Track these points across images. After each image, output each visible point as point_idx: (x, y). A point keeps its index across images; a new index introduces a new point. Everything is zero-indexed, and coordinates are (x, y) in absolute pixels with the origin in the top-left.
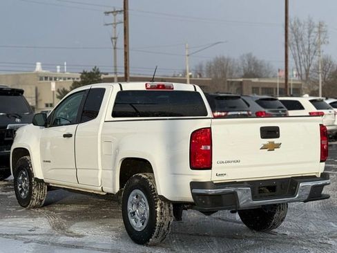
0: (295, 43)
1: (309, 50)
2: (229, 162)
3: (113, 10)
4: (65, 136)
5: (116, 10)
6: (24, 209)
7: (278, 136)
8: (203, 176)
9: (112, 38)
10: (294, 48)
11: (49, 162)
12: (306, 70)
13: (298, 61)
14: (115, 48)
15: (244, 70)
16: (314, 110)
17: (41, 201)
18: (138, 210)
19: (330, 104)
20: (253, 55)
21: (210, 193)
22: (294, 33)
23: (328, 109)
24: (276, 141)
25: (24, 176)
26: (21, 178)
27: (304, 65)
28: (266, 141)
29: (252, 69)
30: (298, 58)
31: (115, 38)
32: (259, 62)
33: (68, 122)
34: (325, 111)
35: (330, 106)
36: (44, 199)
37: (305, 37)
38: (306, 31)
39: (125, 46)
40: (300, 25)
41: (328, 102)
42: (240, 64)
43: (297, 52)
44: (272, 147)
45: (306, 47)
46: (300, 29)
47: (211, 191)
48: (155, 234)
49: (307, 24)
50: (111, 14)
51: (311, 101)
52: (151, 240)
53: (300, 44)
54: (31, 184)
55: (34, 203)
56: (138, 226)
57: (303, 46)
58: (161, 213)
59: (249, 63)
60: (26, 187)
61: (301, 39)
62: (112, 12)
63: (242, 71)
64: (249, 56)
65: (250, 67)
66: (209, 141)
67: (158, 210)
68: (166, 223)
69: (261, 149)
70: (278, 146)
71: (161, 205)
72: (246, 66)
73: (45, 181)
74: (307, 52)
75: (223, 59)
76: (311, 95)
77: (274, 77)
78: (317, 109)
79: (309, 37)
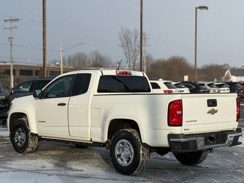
0: (126, 45)
1: (135, 50)
2: (191, 121)
3: (10, 19)
4: (59, 105)
5: (12, 19)
6: (20, 154)
7: (216, 106)
8: (176, 130)
9: (9, 38)
10: (125, 48)
11: (44, 122)
12: (133, 63)
13: (128, 57)
14: (11, 45)
15: (93, 62)
16: (167, 89)
17: (33, 148)
18: (124, 153)
19: (175, 85)
20: (99, 52)
21: (182, 141)
22: (126, 38)
23: (174, 88)
24: (215, 108)
25: (19, 132)
26: (17, 133)
27: (132, 60)
28: (210, 108)
29: (98, 61)
30: (128, 55)
31: (11, 38)
32: (102, 57)
33: (55, 96)
34: (174, 90)
35: (175, 86)
36: (35, 147)
37: (133, 42)
38: (133, 38)
39: (44, 44)
40: (130, 34)
41: (173, 83)
42: (90, 57)
43: (127, 51)
44: (213, 112)
45: (133, 48)
46: (130, 36)
47: (182, 140)
48: (138, 169)
49: (133, 33)
50: (9, 22)
51: (164, 83)
52: (135, 172)
53: (129, 46)
54: (27, 138)
55: (29, 150)
56: (124, 163)
57: (131, 47)
58: (143, 154)
59: (96, 57)
60: (22, 140)
61: (130, 43)
62: (9, 20)
63: (92, 62)
64: (96, 52)
65: (97, 60)
66: (181, 108)
67: (141, 152)
68: (145, 161)
69: (208, 113)
70: (216, 111)
71: (143, 149)
72: (94, 59)
73: (39, 135)
74: (134, 51)
75: (83, 54)
76: (163, 80)
77: (112, 67)
78: (169, 88)
79: (135, 41)
